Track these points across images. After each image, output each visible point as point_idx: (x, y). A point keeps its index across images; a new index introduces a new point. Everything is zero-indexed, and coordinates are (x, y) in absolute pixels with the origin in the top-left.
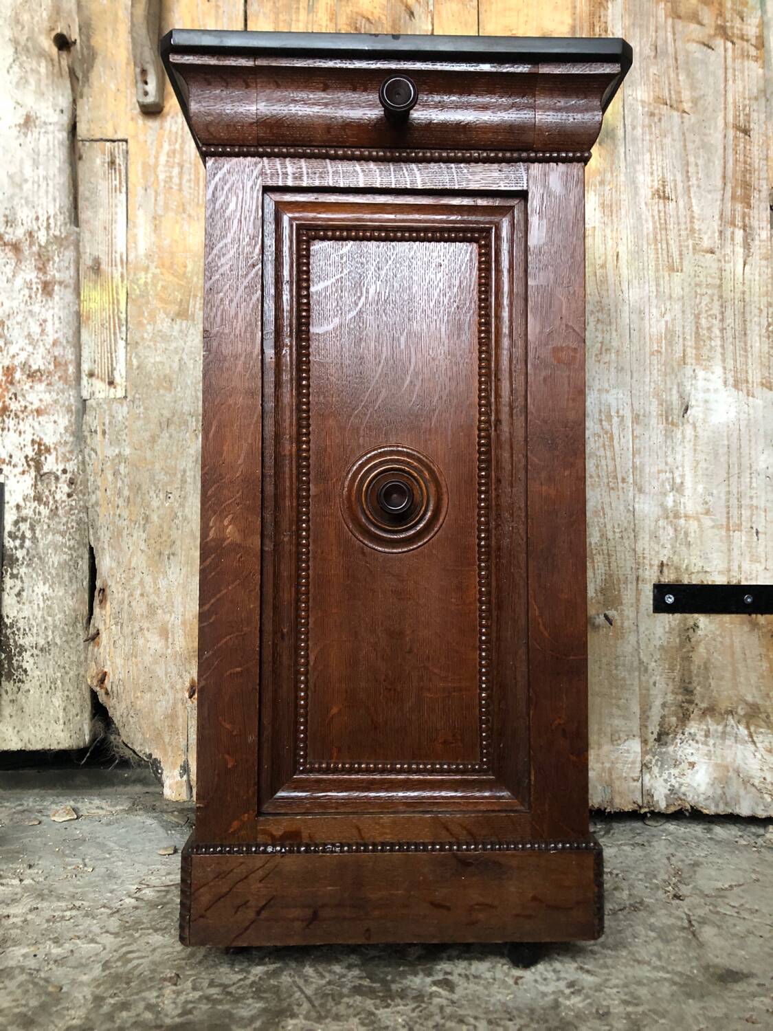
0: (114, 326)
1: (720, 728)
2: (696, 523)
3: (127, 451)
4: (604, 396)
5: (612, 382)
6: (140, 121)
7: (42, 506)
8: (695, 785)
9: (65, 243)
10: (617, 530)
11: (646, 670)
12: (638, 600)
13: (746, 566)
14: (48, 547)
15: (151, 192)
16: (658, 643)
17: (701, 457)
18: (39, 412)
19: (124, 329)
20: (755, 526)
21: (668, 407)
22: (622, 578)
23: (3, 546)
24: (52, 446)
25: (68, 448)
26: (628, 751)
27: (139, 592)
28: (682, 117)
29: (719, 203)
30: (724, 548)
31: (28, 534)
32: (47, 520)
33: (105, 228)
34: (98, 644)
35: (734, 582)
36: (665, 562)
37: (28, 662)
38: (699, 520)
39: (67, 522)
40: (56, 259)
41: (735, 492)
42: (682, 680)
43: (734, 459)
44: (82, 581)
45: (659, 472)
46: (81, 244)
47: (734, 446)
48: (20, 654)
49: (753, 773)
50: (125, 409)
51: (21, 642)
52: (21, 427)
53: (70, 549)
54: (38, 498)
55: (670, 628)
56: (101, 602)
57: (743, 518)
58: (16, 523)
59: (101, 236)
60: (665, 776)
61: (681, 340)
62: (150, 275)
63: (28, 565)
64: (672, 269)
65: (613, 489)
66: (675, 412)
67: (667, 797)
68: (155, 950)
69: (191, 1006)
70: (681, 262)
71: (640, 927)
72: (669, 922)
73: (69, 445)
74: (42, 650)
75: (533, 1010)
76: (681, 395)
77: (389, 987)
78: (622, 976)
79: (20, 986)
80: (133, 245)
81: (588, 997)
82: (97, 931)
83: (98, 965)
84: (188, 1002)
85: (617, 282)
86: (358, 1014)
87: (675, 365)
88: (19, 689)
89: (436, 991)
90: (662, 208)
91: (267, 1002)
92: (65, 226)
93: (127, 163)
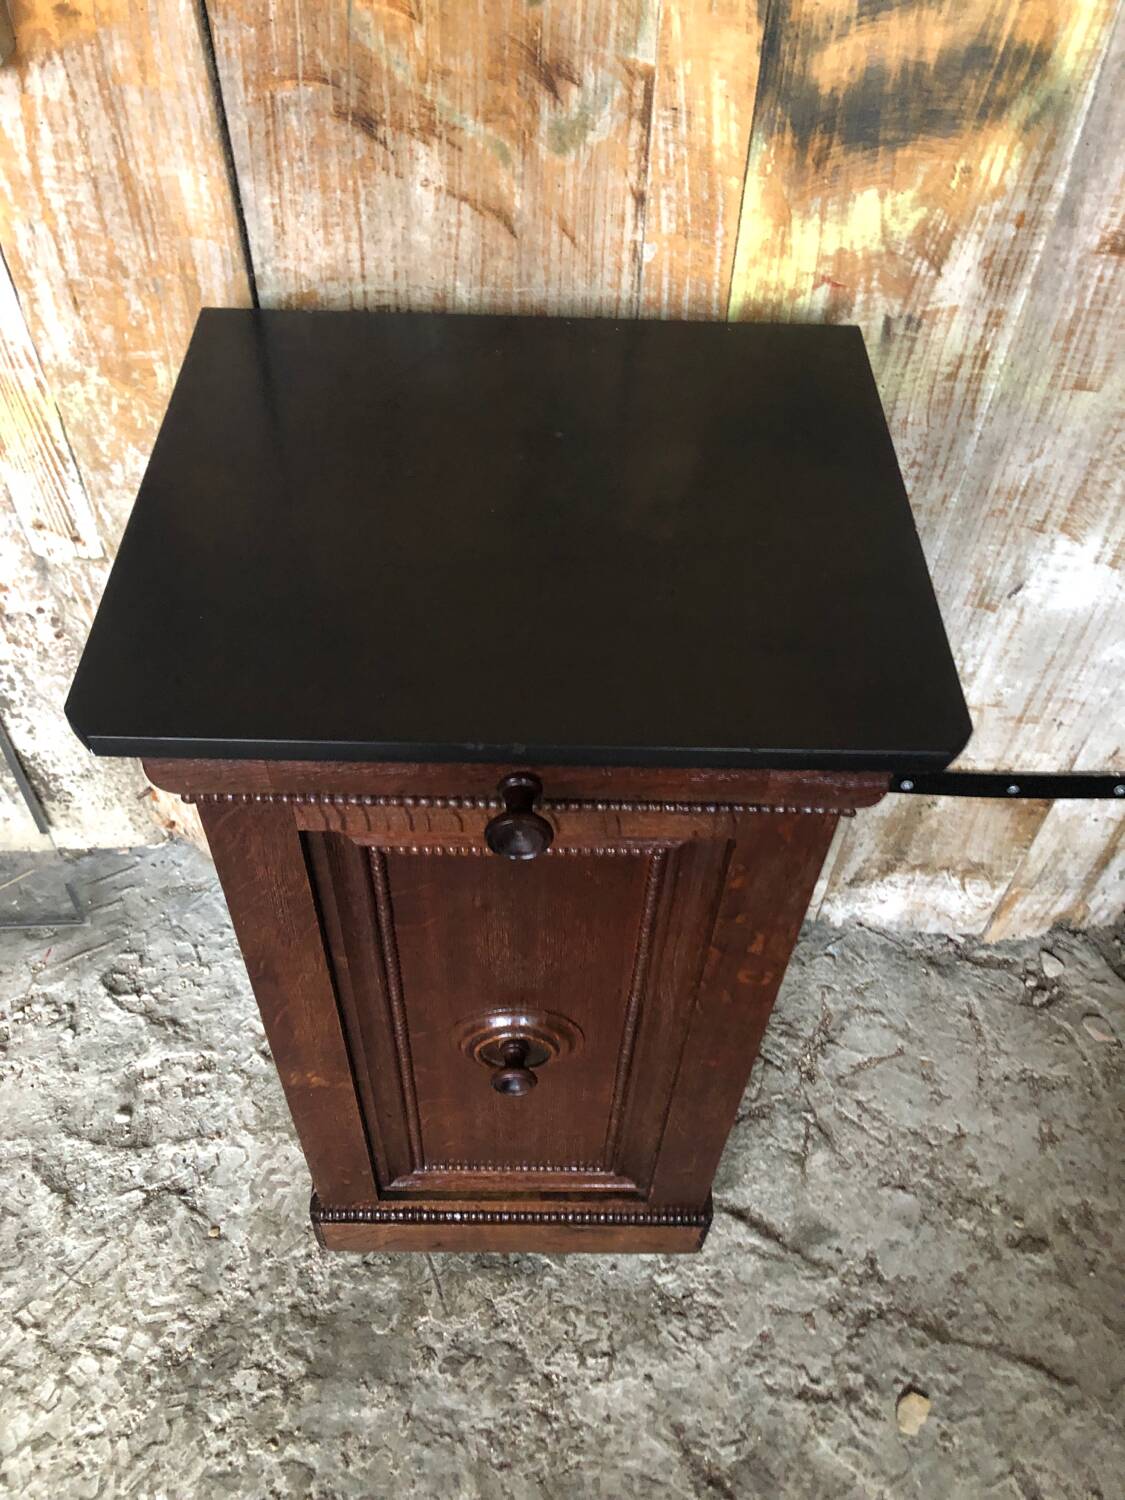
0: (53, 461)
1: (928, 879)
2: (976, 714)
7: (23, 650)
8: (881, 914)
11: (855, 834)
13: (1027, 755)
15: (42, 229)
16: (878, 814)
17: (1014, 647)
20: (1060, 718)
21: (988, 586)
25: (34, 584)
30: (1009, 736)
32: (37, 663)
35: (1003, 767)
38: (981, 710)
39: (66, 663)
41: (1049, 684)
42: (897, 844)
43: (1065, 650)
47: (1071, 636)
48: (56, 780)
49: (953, 909)
51: (52, 771)
55: (899, 804)
57: (1047, 711)
60: (848, 907)
61: (1049, 497)
62: (91, 388)
63: (30, 706)
64: (1080, 386)
66: (998, 592)
67: (844, 920)
68: (294, 1173)
69: (336, 1282)
70: (1104, 374)
71: (756, 1152)
72: (784, 1147)
73: (35, 581)
74: (82, 776)
75: (628, 1298)
76: (1017, 570)
77: (506, 1257)
78: (716, 1244)
79: (183, 1229)
80: (41, 333)
81: (680, 1275)
82: (236, 1121)
83: (246, 1187)
84: (333, 1274)
85: (969, 402)
86: (478, 1307)
87: (1023, 532)
88: (68, 807)
89: (548, 1265)
90: (1109, 273)
91: (401, 1282)
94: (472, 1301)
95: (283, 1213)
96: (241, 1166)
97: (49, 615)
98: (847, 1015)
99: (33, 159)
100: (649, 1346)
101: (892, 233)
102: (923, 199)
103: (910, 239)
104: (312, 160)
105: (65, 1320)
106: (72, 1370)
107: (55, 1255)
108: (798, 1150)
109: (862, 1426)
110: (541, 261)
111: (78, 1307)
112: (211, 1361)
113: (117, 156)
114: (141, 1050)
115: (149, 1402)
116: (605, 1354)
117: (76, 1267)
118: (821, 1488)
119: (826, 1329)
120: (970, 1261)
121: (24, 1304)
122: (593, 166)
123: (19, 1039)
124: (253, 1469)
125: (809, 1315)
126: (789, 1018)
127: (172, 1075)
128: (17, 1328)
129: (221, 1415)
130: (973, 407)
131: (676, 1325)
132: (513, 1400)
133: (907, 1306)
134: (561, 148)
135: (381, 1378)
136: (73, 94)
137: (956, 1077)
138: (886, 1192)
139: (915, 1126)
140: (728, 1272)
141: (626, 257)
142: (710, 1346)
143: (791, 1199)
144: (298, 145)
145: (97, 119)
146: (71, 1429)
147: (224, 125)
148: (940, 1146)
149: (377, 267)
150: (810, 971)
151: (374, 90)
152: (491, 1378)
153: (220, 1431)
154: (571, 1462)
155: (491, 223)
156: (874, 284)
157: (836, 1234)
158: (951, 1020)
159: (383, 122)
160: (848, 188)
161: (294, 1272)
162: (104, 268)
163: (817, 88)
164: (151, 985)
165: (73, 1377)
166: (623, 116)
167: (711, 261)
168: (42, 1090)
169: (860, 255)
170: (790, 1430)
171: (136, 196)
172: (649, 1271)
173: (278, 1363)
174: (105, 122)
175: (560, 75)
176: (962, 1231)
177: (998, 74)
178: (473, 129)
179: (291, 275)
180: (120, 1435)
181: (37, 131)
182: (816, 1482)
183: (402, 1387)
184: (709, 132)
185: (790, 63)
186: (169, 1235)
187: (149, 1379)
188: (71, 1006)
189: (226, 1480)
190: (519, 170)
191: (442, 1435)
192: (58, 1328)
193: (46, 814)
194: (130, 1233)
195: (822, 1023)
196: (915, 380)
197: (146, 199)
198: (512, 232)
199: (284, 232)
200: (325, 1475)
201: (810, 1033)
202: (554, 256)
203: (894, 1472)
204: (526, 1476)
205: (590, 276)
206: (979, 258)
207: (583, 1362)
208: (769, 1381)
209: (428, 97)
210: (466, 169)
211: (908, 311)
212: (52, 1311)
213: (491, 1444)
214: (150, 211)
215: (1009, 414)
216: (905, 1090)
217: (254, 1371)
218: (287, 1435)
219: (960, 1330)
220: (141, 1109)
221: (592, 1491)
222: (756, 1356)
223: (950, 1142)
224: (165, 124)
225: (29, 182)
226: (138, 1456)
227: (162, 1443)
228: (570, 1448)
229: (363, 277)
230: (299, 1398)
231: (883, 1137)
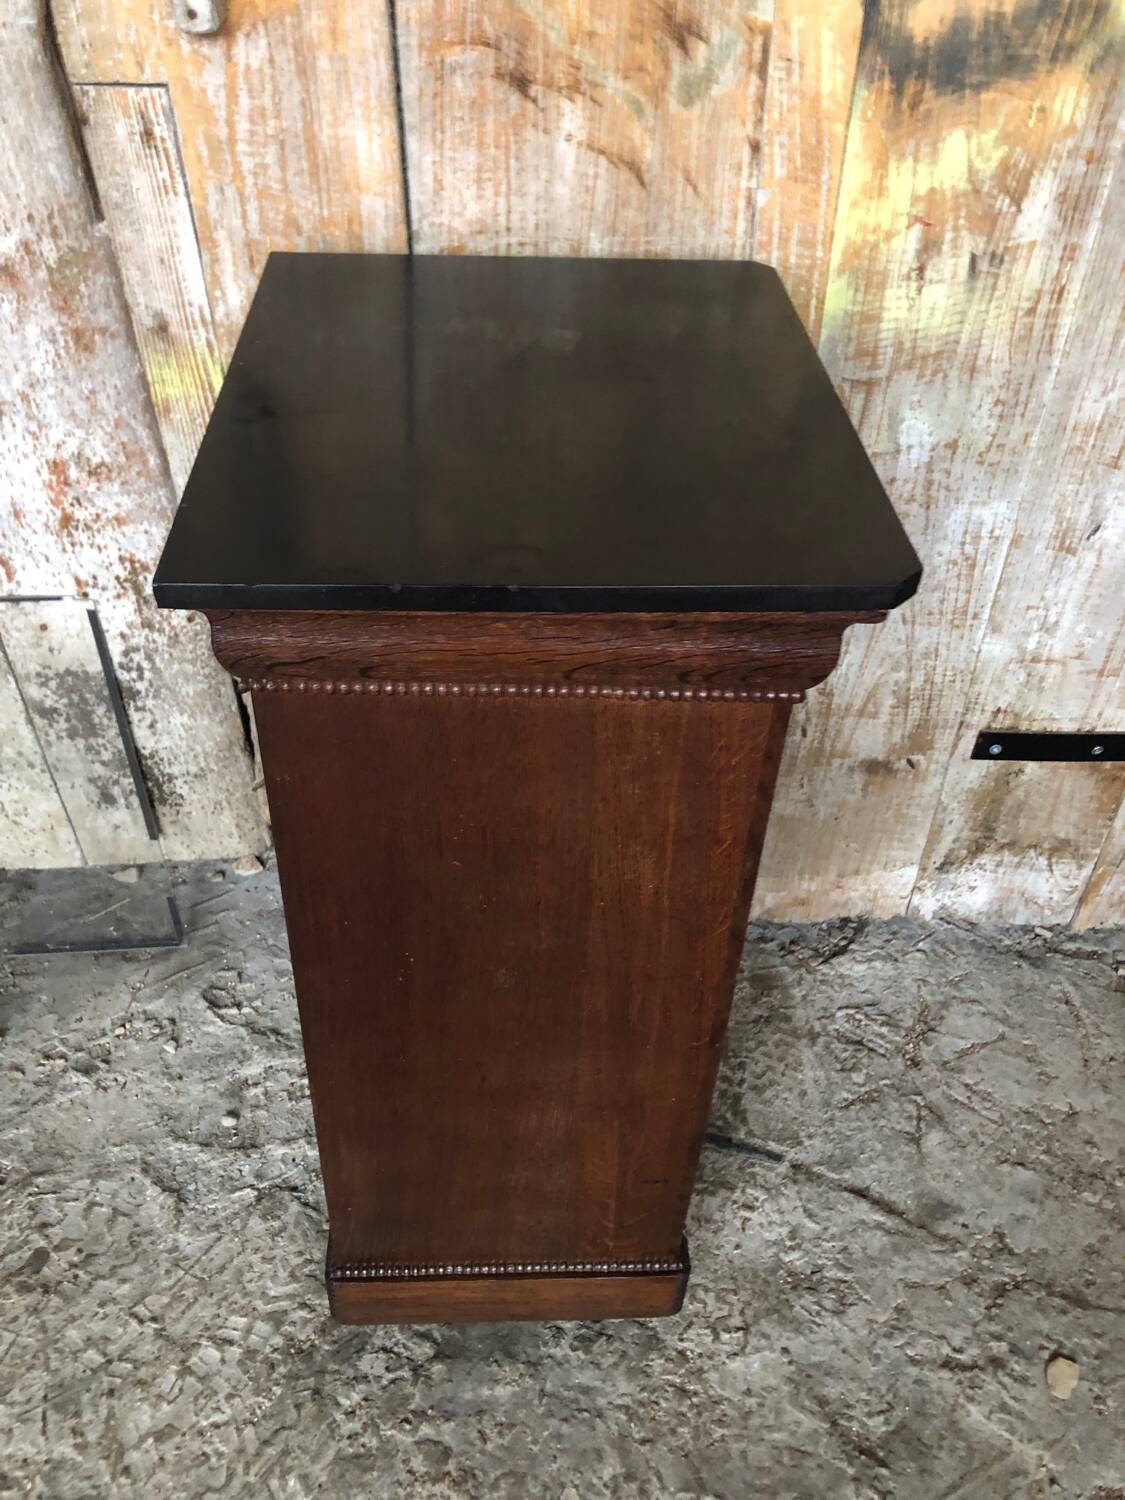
1: (1016, 860)
2: (1060, 668)
4: (977, 511)
5: (994, 492)
6: (186, 47)
7: (156, 635)
8: (970, 903)
9: (92, 262)
10: (948, 673)
11: (945, 809)
12: (955, 746)
13: (1109, 713)
14: (175, 676)
15: (230, 192)
16: (967, 786)
17: (1094, 591)
18: (119, 521)
21: (1068, 528)
22: (941, 723)
23: (116, 679)
24: (151, 563)
26: (901, 876)
30: (1090, 693)
31: (145, 665)
32: (166, 648)
33: (162, 261)
35: (1087, 728)
36: (1003, 708)
37: (181, 788)
38: (1064, 664)
39: (194, 649)
40: (82, 288)
42: (985, 819)
45: (1028, 608)
46: (126, 289)
48: (170, 781)
49: (1041, 894)
51: (167, 770)
52: (99, 540)
53: (206, 676)
54: (148, 625)
55: (987, 773)
58: (126, 653)
59: (156, 272)
60: (938, 896)
63: (155, 697)
65: (957, 627)
66: (1078, 533)
67: (934, 913)
71: (869, 1134)
72: (899, 1127)
74: (196, 776)
75: (755, 1275)
76: (1095, 510)
80: (218, 293)
81: (807, 1252)
85: (1047, 338)
87: (1100, 469)
88: (178, 812)
92: (85, 230)
93: (175, 133)
98: (945, 1005)
99: (231, 124)
100: (783, 1321)
101: (978, 171)
102: (1005, 138)
103: (993, 178)
104: (472, 119)
105: (183, 1313)
106: (194, 1359)
107: (170, 1251)
108: (913, 1130)
109: (1013, 1393)
110: (666, 210)
111: (196, 1299)
112: (336, 1346)
113: (304, 119)
114: (245, 1058)
115: (274, 1388)
116: (739, 1329)
117: (191, 1262)
118: (977, 1455)
119: (962, 1300)
120: (1101, 1232)
121: (141, 1299)
122: (715, 120)
123: (122, 1053)
124: (387, 1451)
125: (942, 1287)
126: (889, 1010)
127: (276, 1081)
128: (134, 1323)
129: (350, 1399)
130: (1051, 343)
131: (808, 1299)
132: (648, 1376)
133: (1043, 1278)
134: (687, 102)
135: (512, 1357)
136: (271, 61)
137: (1062, 1060)
138: (1006, 1168)
139: (1026, 1106)
140: (855, 1247)
141: (742, 204)
142: (845, 1319)
143: (911, 1177)
144: (461, 106)
145: (291, 83)
146: (194, 1419)
147: (398, 89)
148: (1053, 1124)
149: (522, 219)
150: (902, 966)
151: (530, 52)
152: (624, 1355)
153: (351, 1414)
154: (716, 1436)
155: (625, 175)
156: (962, 222)
157: (959, 1210)
158: (1048, 1006)
159: (535, 81)
160: (939, 130)
162: (280, 226)
163: (911, 38)
164: (250, 1000)
165: (194, 1368)
166: (743, 70)
167: (817, 205)
168: (146, 1099)
169: (949, 194)
170: (939, 1400)
171: (316, 157)
172: (774, 1250)
173: (405, 1346)
174: (297, 86)
175: (690, 32)
176: (1089, 1204)
177: (1067, 22)
178: (614, 86)
179: (445, 229)
180: (246, 1422)
181: (237, 96)
182: (970, 1449)
183: (534, 1365)
184: (818, 80)
185: (889, 15)
186: (283, 1229)
187: (272, 1367)
188: (173, 1021)
189: (361, 1461)
190: (651, 123)
191: (580, 1411)
192: (177, 1320)
193: (157, 819)
194: (244, 1228)
195: (920, 1014)
196: (998, 317)
197: (325, 159)
198: (642, 183)
199: (442, 189)
200: (464, 1453)
201: (910, 1023)
202: (678, 204)
203: (1051, 1437)
204: (671, 1450)
205: (709, 225)
206: (1054, 194)
207: (717, 1337)
208: (910, 1353)
209: (576, 57)
210: (605, 124)
211: (990, 249)
212: (169, 1305)
213: (630, 1420)
214: (326, 170)
215: (1083, 348)
216: (1012, 1071)
217: (382, 1355)
218: (421, 1414)
219: (1099, 1297)
221: (740, 1464)
222: (893, 1327)
223: (1064, 1120)
224: (348, 86)
225: (224, 146)
226: (266, 1443)
227: (290, 1428)
228: (713, 1422)
229: (508, 229)
230: (428, 1377)
231: (995, 1117)
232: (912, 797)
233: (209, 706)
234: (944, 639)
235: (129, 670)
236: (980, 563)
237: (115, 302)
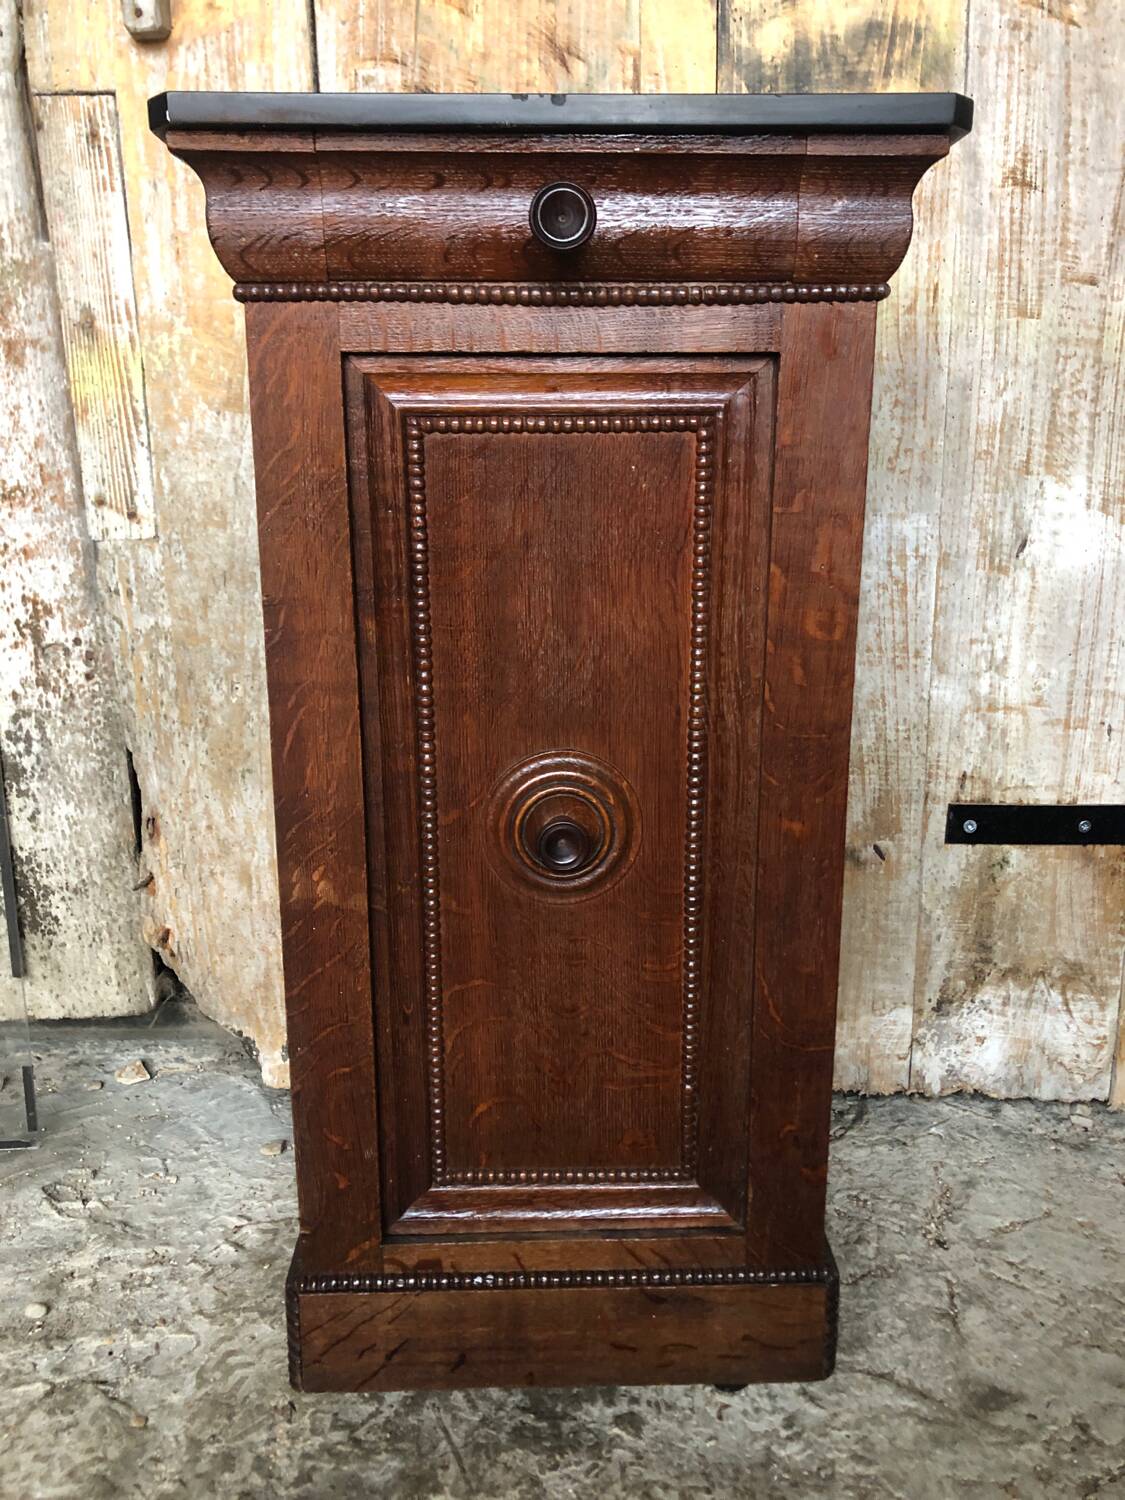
0: (128, 424)
1: (1025, 994)
2: (1020, 717)
3: (167, 622)
4: (898, 525)
5: (911, 503)
6: (133, 53)
7: (51, 694)
8: (983, 1065)
9: (32, 273)
10: (901, 728)
11: (929, 918)
12: (925, 826)
13: (1087, 778)
14: (66, 751)
15: (163, 188)
16: (948, 884)
17: (1037, 619)
18: (27, 553)
19: (143, 428)
20: (1107, 721)
21: (994, 542)
22: (904, 795)
24: (54, 605)
25: (78, 606)
26: (895, 1023)
27: (204, 823)
28: (1068, 33)
29: (1114, 192)
30: (1059, 753)
31: (35, 734)
32: (60, 714)
33: (95, 255)
34: (153, 893)
35: (1067, 800)
36: (969, 773)
37: (57, 906)
38: (1024, 713)
39: (90, 715)
40: (20, 300)
41: (1084, 672)
42: (978, 933)
43: (1087, 623)
44: (122, 796)
45: (972, 642)
46: (59, 284)
47: (1090, 602)
48: (45, 897)
49: (1064, 1049)
50: (158, 557)
51: (45, 881)
52: (4, 576)
53: (99, 753)
54: (42, 682)
55: (968, 864)
56: (151, 836)
57: (1092, 710)
58: (15, 718)
59: (89, 268)
60: (943, 1053)
61: (1026, 433)
62: (176, 339)
63: (41, 778)
64: (1022, 312)
65: (900, 667)
66: (1005, 549)
67: (943, 1080)
68: (261, 1351)
69: (309, 1464)
70: (1040, 301)
71: (885, 1310)
72: (924, 1303)
73: (79, 603)
74: (75, 891)
75: (738, 1470)
76: (1017, 523)
77: (558, 1427)
78: (854, 1406)
79: (94, 1419)
80: (143, 285)
81: (809, 1444)
82: (188, 1308)
83: (191, 1375)
84: (306, 1456)
85: (932, 336)
86: (518, 1483)
87: (1012, 476)
88: (51, 942)
89: (618, 1436)
90: (1017, 203)
91: (405, 1459)
92: (29, 243)
93: (118, 136)
94: (510, 1477)
95: (240, 1394)
96: (189, 1353)
97: (84, 647)
108: (945, 1307)
114: (79, 1246)
125: (1010, 1484)
126: (900, 1191)
127: (111, 1272)
136: (207, 70)
138: (1078, 1352)
139: (1093, 1284)
140: (879, 1436)
143: (949, 1360)
150: (913, 1150)
151: (433, 69)
157: (1019, 1398)
158: (1102, 1185)
161: (248, 1458)
163: (760, 58)
164: (101, 1195)
172: (764, 1442)
175: (570, 54)
177: (892, 43)
185: (739, 38)
186: (75, 1424)
193: (24, 952)
195: (941, 1195)
201: (929, 1204)
209: (472, 72)
215: (969, 346)
216: (1067, 1248)
220: (63, 1306)
231: (1055, 1296)
232: (889, 902)
233: (99, 793)
234: (890, 684)
235: (16, 741)
236: (911, 588)
237: (49, 315)
